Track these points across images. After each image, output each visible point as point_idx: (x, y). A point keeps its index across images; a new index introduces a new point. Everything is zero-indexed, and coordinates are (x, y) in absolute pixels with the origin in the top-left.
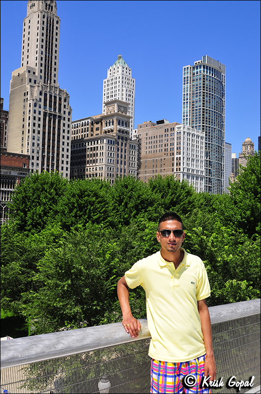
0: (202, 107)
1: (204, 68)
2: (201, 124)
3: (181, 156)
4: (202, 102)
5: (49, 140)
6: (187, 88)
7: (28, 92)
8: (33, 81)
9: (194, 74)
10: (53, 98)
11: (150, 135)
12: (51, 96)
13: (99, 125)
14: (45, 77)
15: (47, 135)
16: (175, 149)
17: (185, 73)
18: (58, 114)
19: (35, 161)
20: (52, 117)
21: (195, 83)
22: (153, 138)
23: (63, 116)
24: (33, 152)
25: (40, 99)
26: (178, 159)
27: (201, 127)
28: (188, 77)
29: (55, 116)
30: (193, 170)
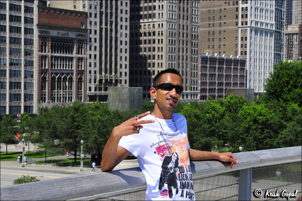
3: (248, 5)
24: (90, 8)
26: (244, 10)
30: (262, 23)
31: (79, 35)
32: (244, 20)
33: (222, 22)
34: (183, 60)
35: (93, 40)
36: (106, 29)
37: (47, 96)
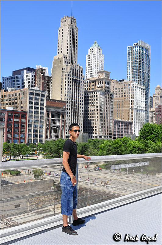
0: (138, 70)
1: (139, 47)
2: (138, 79)
3: (134, 99)
4: (138, 67)
5: (75, 93)
6: (130, 59)
7: (64, 68)
8: (66, 62)
9: (133, 51)
10: (76, 71)
11: (116, 87)
12: (75, 70)
13: (94, 84)
14: (72, 60)
15: (74, 90)
16: (131, 95)
17: (128, 50)
18: (79, 79)
19: (68, 104)
20: (76, 81)
21: (134, 56)
22: (117, 89)
23: (81, 80)
24: (68, 99)
25: (71, 72)
26: (132, 101)
27: (138, 81)
28: (130, 53)
29: (77, 80)
30: (140, 107)
31: (63, 111)
32: (132, 105)
33: (123, 106)
34: (106, 121)
35: (68, 113)
36: (74, 108)
37: (49, 136)
